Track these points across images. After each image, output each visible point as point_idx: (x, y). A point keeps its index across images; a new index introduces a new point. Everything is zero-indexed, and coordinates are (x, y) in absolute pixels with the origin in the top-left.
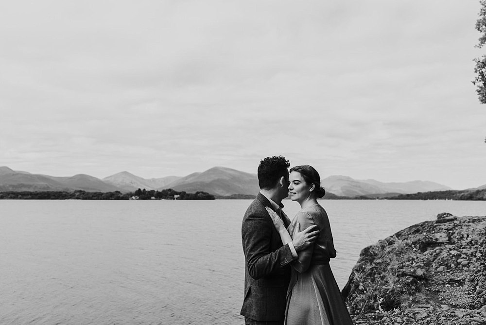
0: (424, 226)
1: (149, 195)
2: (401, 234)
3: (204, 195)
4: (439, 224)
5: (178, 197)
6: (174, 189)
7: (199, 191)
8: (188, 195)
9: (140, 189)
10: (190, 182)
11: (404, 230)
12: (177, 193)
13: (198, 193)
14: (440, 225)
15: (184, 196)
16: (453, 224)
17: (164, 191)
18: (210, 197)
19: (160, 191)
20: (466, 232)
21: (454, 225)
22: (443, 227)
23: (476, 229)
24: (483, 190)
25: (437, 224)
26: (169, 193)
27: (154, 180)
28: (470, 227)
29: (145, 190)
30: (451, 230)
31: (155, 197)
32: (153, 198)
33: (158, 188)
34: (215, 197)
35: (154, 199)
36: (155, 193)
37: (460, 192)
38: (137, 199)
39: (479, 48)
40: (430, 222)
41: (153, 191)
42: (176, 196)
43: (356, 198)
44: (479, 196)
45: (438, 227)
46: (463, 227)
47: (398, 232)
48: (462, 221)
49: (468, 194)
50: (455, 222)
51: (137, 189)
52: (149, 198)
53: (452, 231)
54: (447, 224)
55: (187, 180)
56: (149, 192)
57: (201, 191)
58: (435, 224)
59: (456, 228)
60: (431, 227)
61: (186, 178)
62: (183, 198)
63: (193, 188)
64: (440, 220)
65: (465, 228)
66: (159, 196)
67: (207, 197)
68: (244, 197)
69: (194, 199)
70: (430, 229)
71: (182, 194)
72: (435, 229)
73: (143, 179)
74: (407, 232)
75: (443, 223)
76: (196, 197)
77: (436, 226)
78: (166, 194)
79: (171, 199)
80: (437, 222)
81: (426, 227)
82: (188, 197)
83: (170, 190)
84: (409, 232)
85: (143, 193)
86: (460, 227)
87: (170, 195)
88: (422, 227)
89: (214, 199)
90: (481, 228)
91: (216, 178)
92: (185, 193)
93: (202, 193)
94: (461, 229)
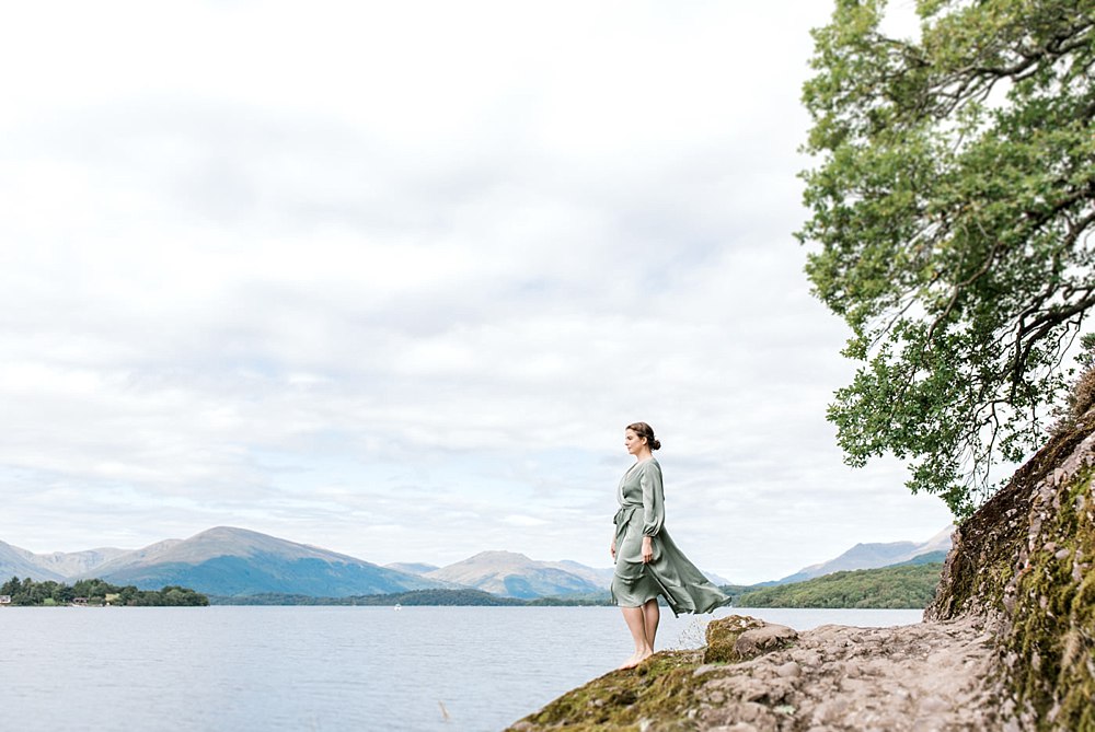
0: (654, 673)
1: (38, 595)
3: (184, 595)
4: (721, 666)
5: (117, 600)
6: (105, 581)
7: (170, 585)
8: (142, 595)
9: (15, 579)
10: (152, 563)
12: (112, 591)
13: (168, 589)
14: (726, 673)
15: (130, 596)
16: (791, 665)
17: (79, 584)
18: (196, 601)
19: (71, 584)
20: (871, 716)
21: (799, 673)
22: (742, 683)
23: (922, 693)
25: (710, 667)
26: (93, 588)
27: (58, 558)
28: (885, 684)
29: (29, 579)
30: (783, 701)
31: (55, 599)
32: (51, 600)
33: (68, 575)
34: (210, 599)
35: (52, 605)
36: (57, 589)
38: (6, 605)
40: (679, 654)
41: (49, 584)
42: (109, 597)
45: (716, 683)
46: (847, 683)
48: (830, 649)
49: (761, 595)
50: (796, 653)
51: (10, 579)
52: (38, 602)
53: (791, 710)
54: (760, 663)
55: (144, 559)
56: (40, 586)
57: (178, 584)
58: (702, 669)
59: (813, 689)
60: (680, 687)
61: (143, 553)
62: (129, 602)
63: (159, 577)
64: (723, 643)
65: (859, 688)
66: (66, 596)
67: (189, 599)
68: (283, 601)
69: (156, 604)
70: (674, 692)
71: (125, 592)
72: (697, 693)
73: (31, 554)
74: (594, 700)
75: (737, 657)
76: (162, 600)
77: (703, 679)
78: (84, 593)
79: (97, 603)
80: (713, 655)
81: (658, 683)
82: (140, 599)
83: (97, 582)
84: (601, 697)
85: (24, 590)
86: (830, 680)
87: (95, 595)
88: (646, 678)
89: (205, 604)
90: (951, 688)
91: (218, 554)
92: (133, 589)
93: (179, 588)
94: (840, 697)
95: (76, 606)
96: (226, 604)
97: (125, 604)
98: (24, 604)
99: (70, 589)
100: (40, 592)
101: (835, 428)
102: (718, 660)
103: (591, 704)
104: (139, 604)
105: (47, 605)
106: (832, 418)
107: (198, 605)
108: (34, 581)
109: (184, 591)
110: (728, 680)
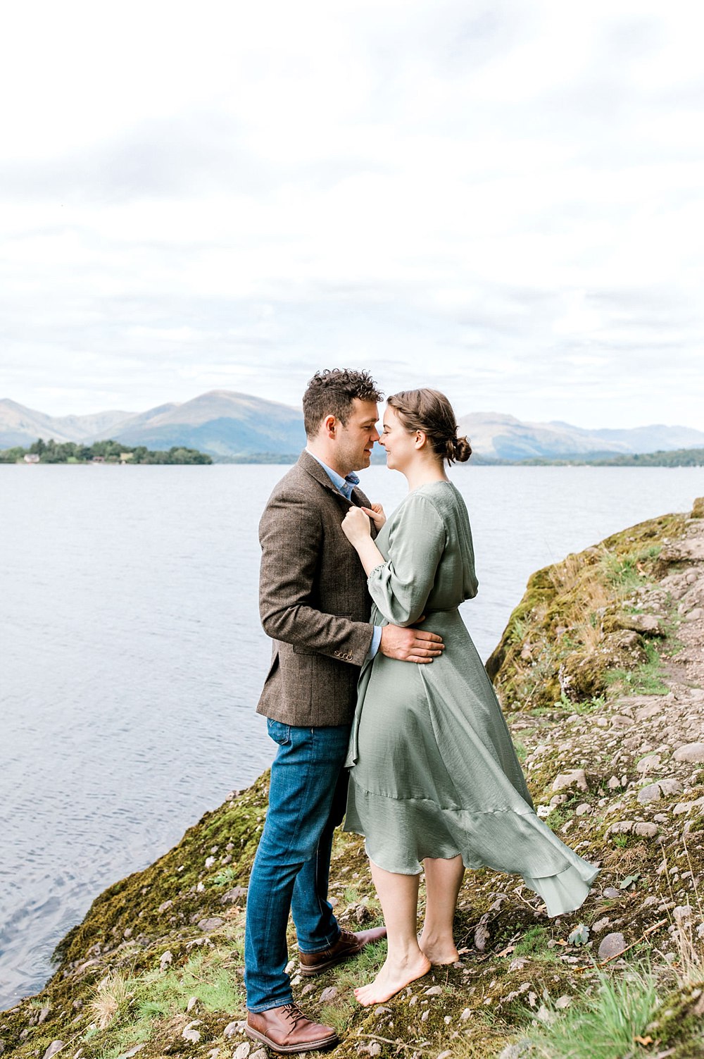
0: (665, 523)
1: (62, 454)
2: (615, 541)
3: (190, 455)
4: (697, 520)
5: (131, 459)
6: (118, 441)
7: (177, 446)
8: (153, 455)
9: (40, 441)
10: (157, 425)
11: (623, 533)
12: (126, 451)
13: (174, 450)
14: (699, 522)
15: (142, 456)
17: (96, 445)
18: (201, 460)
19: (88, 444)
25: (693, 520)
26: (109, 448)
27: (72, 421)
29: (52, 441)
31: (77, 458)
32: (73, 459)
33: (84, 439)
34: (212, 458)
35: (74, 463)
36: (77, 449)
38: (36, 463)
40: (678, 515)
41: (70, 445)
42: (124, 456)
43: (525, 463)
45: (694, 526)
47: (610, 538)
51: (36, 441)
52: (61, 460)
55: (149, 421)
56: (63, 447)
57: (184, 445)
58: (690, 521)
60: (679, 527)
61: (148, 415)
62: (141, 461)
63: (163, 438)
64: (698, 510)
66: (86, 455)
67: (195, 459)
68: (279, 460)
69: (166, 463)
70: (677, 530)
71: (137, 451)
72: (686, 529)
74: (629, 537)
76: (170, 459)
77: (689, 525)
78: (101, 452)
79: (114, 461)
80: (693, 515)
81: (669, 527)
82: (151, 459)
83: (111, 443)
84: (633, 536)
85: (50, 450)
87: (111, 454)
88: (662, 526)
89: (210, 463)
91: (215, 416)
92: (144, 450)
93: (185, 449)
95: (96, 464)
96: (227, 462)
97: (139, 463)
98: (50, 462)
99: (88, 449)
100: (64, 451)
102: (697, 517)
103: (628, 539)
104: (150, 463)
105: (71, 463)
107: (203, 463)
108: (57, 442)
109: (190, 451)
110: (699, 525)
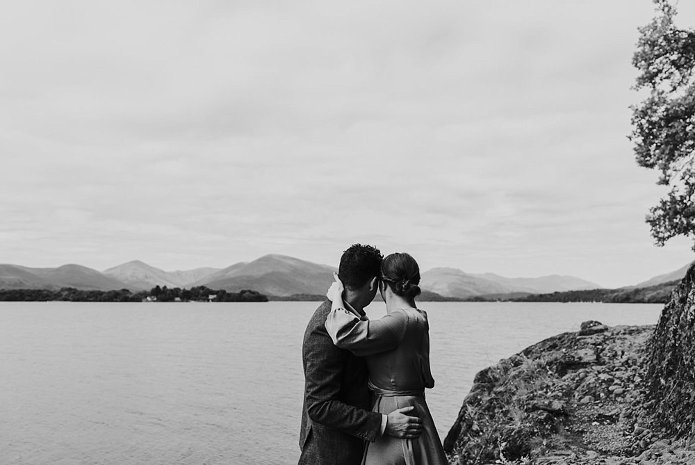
0: (563, 339)
1: (171, 296)
2: (531, 351)
3: (253, 295)
4: (584, 337)
5: (215, 298)
6: (208, 287)
7: (244, 289)
8: (229, 295)
9: (158, 287)
11: (536, 346)
12: (212, 293)
13: (243, 292)
14: (585, 338)
15: (223, 296)
16: (602, 336)
17: (193, 289)
18: (261, 298)
19: (188, 289)
20: (620, 348)
21: (604, 338)
22: (589, 340)
23: (634, 343)
24: (643, 289)
25: (581, 337)
26: (201, 291)
27: (179, 274)
28: (626, 341)
29: (165, 287)
30: (599, 345)
31: (181, 298)
32: (178, 299)
33: (186, 284)
34: (269, 299)
35: (179, 301)
36: (181, 292)
37: (613, 291)
38: (154, 301)
39: (635, 91)
40: (571, 334)
41: (177, 290)
42: (211, 297)
43: (469, 300)
44: (639, 297)
45: (583, 341)
46: (616, 341)
47: (527, 349)
48: (615, 332)
50: (606, 333)
51: (155, 287)
52: (172, 300)
53: (601, 347)
54: (594, 336)
56: (171, 290)
57: (249, 289)
58: (578, 337)
59: (607, 342)
60: (573, 342)
61: (227, 270)
62: (222, 299)
63: (236, 285)
64: (585, 330)
65: (618, 342)
66: (187, 296)
67: (257, 298)
68: (310, 299)
69: (238, 300)
70: (571, 343)
71: (219, 293)
72: (577, 343)
73: (163, 272)
74: (540, 348)
75: (589, 335)
77: (579, 340)
78: (196, 295)
79: (204, 300)
80: (581, 334)
81: (566, 341)
83: (203, 287)
84: (542, 348)
85: (163, 293)
86: (612, 340)
87: (203, 295)
88: (561, 340)
89: (266, 301)
90: (641, 342)
91: (270, 271)
92: (224, 292)
93: (250, 291)
94: (614, 344)
95: (193, 302)
96: (277, 300)
97: (220, 301)
98: (164, 301)
99: (188, 292)
100: (173, 294)
101: (649, 226)
102: (584, 335)
103: (539, 350)
104: (228, 301)
105: (176, 301)
106: (648, 221)
107: (262, 301)
108: (168, 287)
109: (253, 293)
